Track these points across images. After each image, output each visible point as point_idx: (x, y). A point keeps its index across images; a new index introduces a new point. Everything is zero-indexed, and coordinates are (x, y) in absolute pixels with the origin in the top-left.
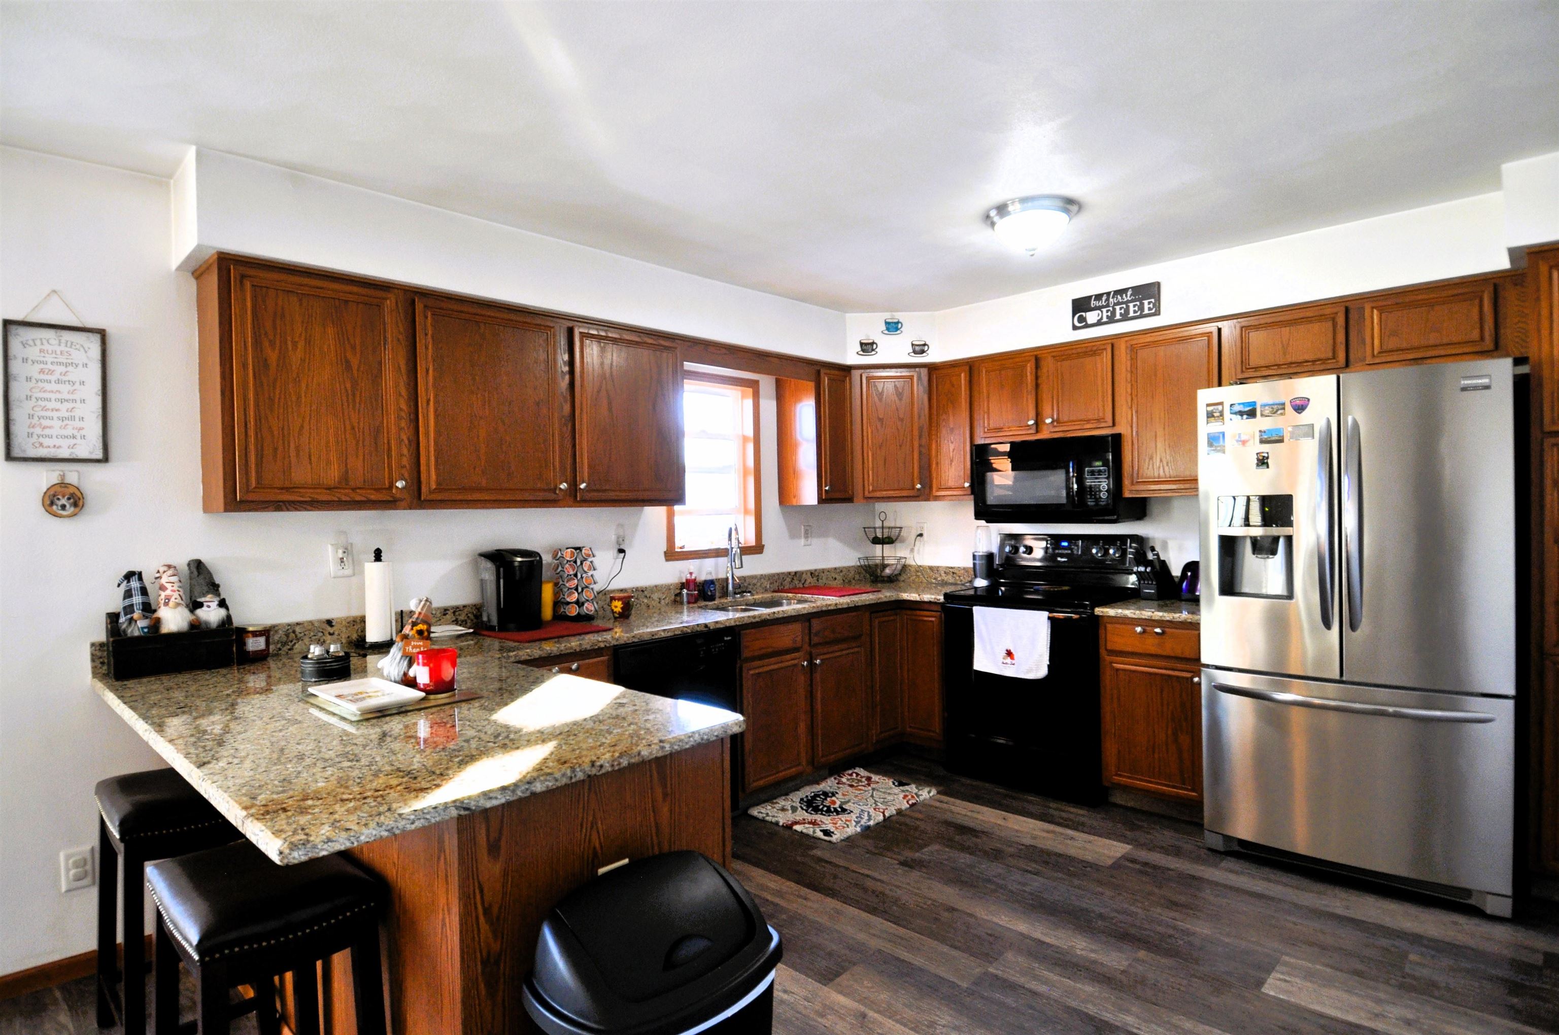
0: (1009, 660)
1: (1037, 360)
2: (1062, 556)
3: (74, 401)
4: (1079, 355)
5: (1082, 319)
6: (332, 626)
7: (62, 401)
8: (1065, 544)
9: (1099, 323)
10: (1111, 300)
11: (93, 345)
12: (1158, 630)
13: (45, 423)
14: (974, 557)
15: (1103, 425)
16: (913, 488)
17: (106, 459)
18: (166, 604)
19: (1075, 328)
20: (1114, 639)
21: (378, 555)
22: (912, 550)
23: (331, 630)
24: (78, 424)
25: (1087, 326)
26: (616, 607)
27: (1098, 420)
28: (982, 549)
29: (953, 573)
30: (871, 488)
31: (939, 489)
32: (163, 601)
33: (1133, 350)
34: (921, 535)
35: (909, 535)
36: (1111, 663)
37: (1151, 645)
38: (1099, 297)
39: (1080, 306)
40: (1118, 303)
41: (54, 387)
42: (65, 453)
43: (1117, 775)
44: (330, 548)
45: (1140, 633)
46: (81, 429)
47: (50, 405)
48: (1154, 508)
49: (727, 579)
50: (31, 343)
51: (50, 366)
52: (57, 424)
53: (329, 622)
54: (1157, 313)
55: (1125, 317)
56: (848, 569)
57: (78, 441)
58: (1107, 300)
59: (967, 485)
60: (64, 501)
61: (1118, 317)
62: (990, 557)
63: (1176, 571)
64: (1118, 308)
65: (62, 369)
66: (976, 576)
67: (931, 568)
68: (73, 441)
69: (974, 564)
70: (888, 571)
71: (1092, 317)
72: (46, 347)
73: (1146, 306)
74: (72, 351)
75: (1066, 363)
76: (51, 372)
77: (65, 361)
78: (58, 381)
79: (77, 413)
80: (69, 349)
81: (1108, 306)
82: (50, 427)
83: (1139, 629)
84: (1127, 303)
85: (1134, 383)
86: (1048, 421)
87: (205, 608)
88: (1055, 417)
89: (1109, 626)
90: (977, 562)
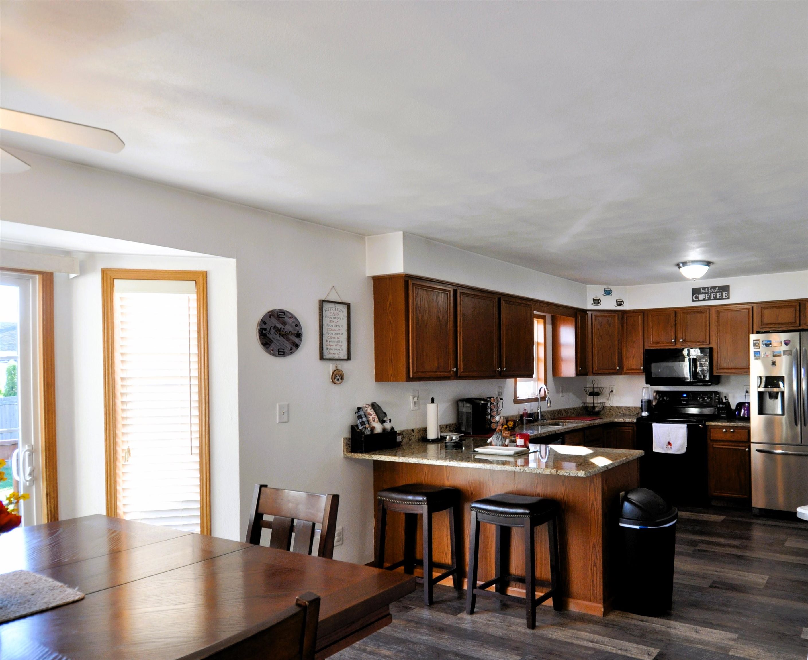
0: (669, 446)
1: (675, 313)
2: (684, 401)
3: (339, 334)
4: (694, 312)
5: (697, 297)
6: (413, 432)
7: (336, 334)
8: (685, 395)
9: (704, 300)
10: (709, 291)
11: (344, 309)
12: (732, 430)
13: (331, 344)
14: (642, 402)
15: (704, 344)
16: (615, 369)
17: (349, 359)
18: (374, 421)
19: (693, 301)
20: (715, 435)
21: (433, 401)
22: (608, 399)
23: (413, 434)
24: (341, 344)
25: (699, 301)
26: (510, 424)
27: (703, 342)
28: (645, 398)
29: (629, 410)
30: (596, 369)
31: (628, 369)
32: (372, 420)
33: (718, 313)
34: (612, 391)
35: (606, 392)
36: (713, 445)
37: (728, 437)
38: (704, 289)
39: (696, 292)
40: (712, 292)
41: (333, 328)
42: (336, 357)
43: (715, 492)
44: (411, 397)
45: (725, 432)
46: (341, 346)
47: (333, 336)
48: (723, 380)
49: (538, 413)
50: (327, 309)
51: (332, 319)
52: (334, 344)
53: (413, 430)
54: (728, 298)
55: (715, 299)
56: (577, 408)
57: (340, 351)
58: (708, 290)
59: (642, 368)
60: (338, 377)
61: (712, 298)
62: (649, 402)
63: (733, 407)
64: (712, 294)
65: (335, 320)
66: (642, 411)
67: (617, 408)
68: (339, 351)
69: (642, 405)
70: (597, 409)
71: (701, 297)
72: (332, 311)
73: (724, 295)
74: (340, 313)
75: (689, 316)
76: (333, 322)
77: (337, 317)
78: (335, 326)
79: (340, 339)
80: (338, 312)
81: (708, 293)
82: (333, 345)
83: (724, 430)
84: (716, 292)
85: (718, 326)
86: (681, 340)
87: (386, 423)
88: (684, 338)
89: (712, 430)
90: (643, 404)
